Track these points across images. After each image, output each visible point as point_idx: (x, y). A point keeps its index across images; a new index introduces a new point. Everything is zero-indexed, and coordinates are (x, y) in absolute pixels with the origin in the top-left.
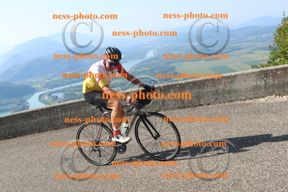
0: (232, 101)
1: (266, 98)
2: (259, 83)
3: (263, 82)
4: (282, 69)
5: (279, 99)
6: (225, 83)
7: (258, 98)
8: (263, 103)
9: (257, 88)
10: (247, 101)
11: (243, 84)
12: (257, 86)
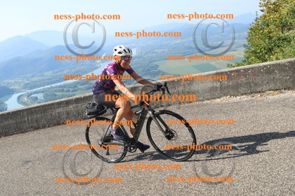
2: (215, 84)
3: (219, 84)
4: (236, 71)
5: (233, 99)
6: (184, 85)
7: (215, 98)
8: (218, 104)
9: (213, 89)
10: (205, 102)
11: (201, 85)
12: (213, 87)
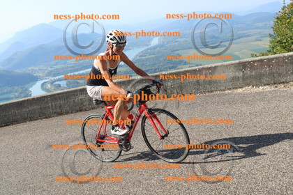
0: (212, 92)
1: (244, 89)
2: (237, 74)
3: (241, 73)
4: (259, 61)
5: (256, 89)
6: (206, 74)
7: (237, 88)
8: (240, 94)
9: (235, 79)
10: (226, 92)
11: (222, 74)
12: (235, 77)
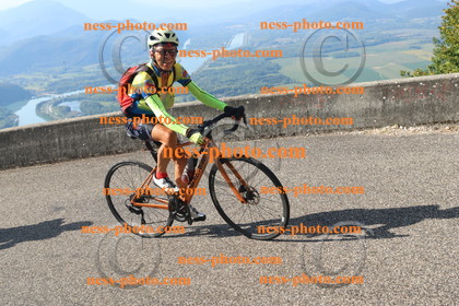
0: (330, 131)
1: (384, 129)
2: (373, 104)
3: (380, 104)
4: (410, 84)
5: (403, 131)
6: (321, 102)
7: (372, 128)
8: (376, 137)
9: (370, 112)
10: (354, 133)
11: (350, 104)
12: (370, 109)
